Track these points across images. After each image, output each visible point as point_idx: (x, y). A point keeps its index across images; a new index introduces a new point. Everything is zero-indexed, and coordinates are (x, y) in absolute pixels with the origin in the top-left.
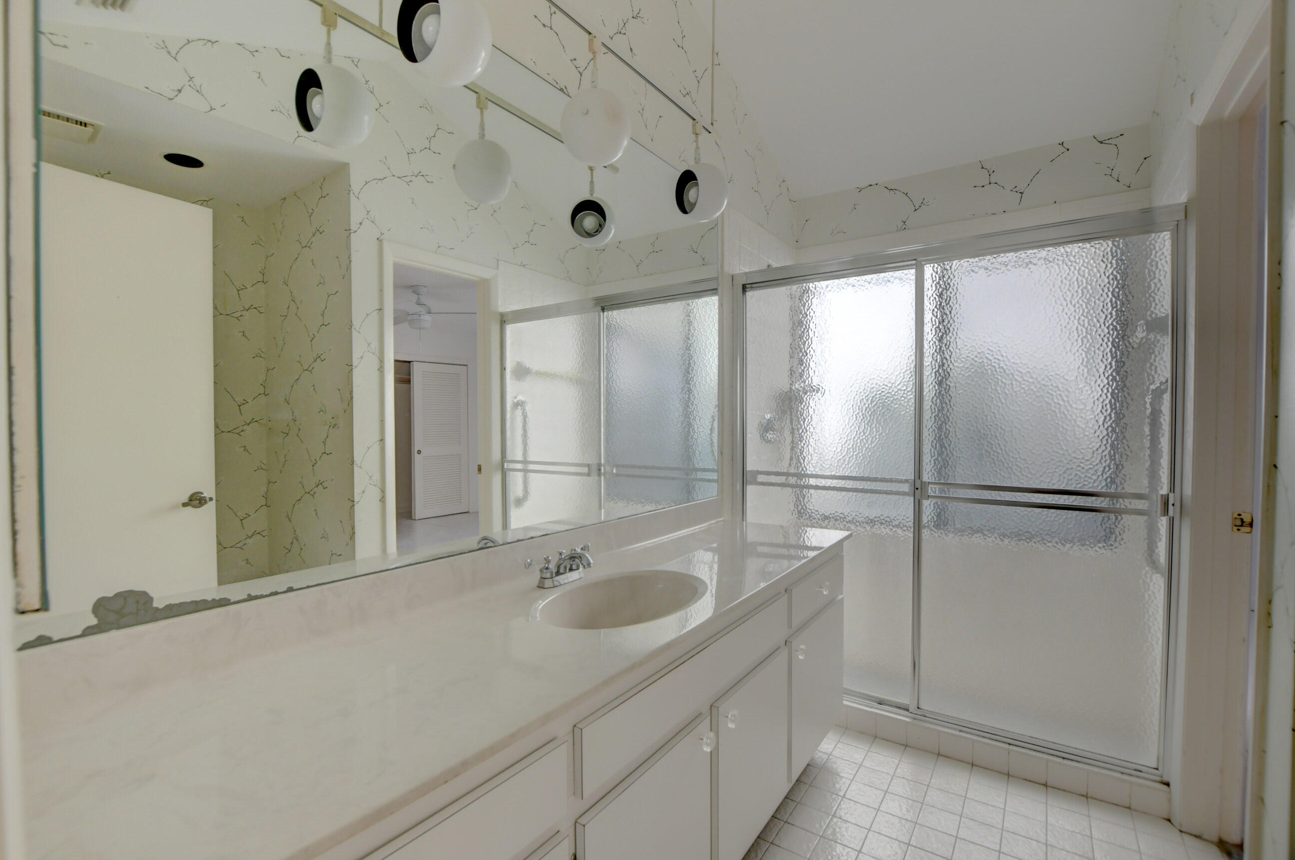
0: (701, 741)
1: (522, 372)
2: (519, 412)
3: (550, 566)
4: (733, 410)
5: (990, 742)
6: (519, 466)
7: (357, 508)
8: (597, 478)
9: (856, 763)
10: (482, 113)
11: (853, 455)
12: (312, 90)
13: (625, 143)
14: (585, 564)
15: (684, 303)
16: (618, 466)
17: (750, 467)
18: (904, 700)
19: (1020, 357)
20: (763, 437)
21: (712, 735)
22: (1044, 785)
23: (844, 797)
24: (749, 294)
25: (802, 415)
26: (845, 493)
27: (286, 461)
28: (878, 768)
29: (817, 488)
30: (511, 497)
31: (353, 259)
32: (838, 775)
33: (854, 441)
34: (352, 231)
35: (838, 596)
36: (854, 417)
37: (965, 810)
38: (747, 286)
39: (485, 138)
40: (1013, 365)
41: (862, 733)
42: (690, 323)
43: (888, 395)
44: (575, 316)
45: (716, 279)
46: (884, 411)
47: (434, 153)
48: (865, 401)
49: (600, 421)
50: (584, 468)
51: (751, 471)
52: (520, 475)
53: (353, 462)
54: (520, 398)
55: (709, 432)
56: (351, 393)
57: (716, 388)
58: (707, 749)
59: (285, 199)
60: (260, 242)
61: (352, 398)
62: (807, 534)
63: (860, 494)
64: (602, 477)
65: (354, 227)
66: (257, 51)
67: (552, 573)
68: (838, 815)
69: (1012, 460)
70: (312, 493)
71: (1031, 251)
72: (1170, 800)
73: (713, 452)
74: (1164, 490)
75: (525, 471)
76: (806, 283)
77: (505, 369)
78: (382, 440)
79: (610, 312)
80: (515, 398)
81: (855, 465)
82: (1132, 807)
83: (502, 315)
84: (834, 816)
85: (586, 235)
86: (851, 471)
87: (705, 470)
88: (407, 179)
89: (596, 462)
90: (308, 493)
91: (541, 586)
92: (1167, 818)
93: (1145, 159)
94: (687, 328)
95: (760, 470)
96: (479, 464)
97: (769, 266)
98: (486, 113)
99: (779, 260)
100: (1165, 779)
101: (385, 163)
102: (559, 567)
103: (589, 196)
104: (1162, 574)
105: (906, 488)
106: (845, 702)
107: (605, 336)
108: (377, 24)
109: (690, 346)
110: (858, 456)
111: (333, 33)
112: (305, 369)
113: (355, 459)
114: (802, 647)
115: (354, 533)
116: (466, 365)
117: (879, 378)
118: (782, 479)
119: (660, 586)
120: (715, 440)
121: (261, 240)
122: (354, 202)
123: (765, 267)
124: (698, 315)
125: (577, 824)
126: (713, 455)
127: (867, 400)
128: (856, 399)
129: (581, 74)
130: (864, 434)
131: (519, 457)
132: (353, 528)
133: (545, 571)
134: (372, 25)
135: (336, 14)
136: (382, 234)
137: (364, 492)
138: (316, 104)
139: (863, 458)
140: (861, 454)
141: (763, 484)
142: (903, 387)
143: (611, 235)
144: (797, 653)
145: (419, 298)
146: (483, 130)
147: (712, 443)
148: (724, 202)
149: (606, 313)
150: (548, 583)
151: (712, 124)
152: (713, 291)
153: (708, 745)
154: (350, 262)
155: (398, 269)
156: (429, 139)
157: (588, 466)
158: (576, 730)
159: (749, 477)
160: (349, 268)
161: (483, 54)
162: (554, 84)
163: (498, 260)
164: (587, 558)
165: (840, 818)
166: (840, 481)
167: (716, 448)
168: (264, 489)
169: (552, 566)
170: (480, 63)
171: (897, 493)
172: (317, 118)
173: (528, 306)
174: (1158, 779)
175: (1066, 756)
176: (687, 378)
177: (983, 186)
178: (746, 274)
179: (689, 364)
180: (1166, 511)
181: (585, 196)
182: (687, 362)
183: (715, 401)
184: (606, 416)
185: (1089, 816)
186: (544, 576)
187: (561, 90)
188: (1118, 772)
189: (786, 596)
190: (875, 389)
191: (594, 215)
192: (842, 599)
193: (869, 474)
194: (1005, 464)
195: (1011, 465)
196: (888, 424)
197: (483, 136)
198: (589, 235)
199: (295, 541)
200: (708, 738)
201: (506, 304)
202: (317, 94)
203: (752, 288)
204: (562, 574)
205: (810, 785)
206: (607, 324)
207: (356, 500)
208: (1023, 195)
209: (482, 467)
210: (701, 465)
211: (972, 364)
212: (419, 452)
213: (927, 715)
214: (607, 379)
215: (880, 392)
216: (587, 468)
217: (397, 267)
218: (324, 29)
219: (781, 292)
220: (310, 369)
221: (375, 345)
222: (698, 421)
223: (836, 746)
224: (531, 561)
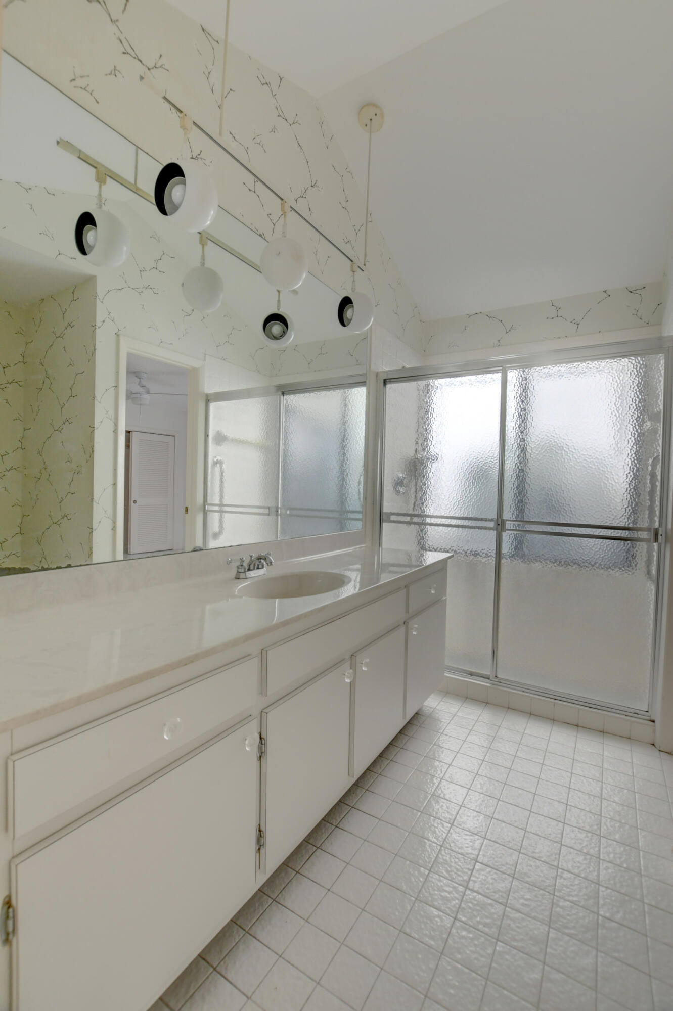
0: (344, 676)
1: (221, 439)
2: (217, 469)
3: (244, 564)
4: (375, 469)
5: (541, 697)
6: (217, 508)
7: (94, 533)
8: (275, 517)
9: (451, 713)
10: (203, 248)
11: (456, 502)
12: (88, 226)
13: (304, 276)
14: (268, 562)
15: (342, 391)
16: (291, 509)
17: (385, 510)
18: (487, 672)
19: (568, 436)
20: (395, 488)
21: (351, 671)
22: (576, 726)
23: (442, 733)
24: (388, 386)
25: (423, 473)
26: (450, 528)
27: (38, 499)
28: (466, 716)
29: (431, 524)
30: (210, 532)
31: (97, 347)
32: (439, 720)
33: (457, 492)
34: (97, 327)
35: (442, 597)
36: (458, 475)
37: (522, 741)
38: (387, 380)
39: (205, 266)
40: (563, 441)
41: (458, 695)
42: (346, 405)
43: (481, 460)
44: (262, 398)
45: (365, 374)
46: (478, 470)
47: (160, 271)
48: (465, 463)
49: (279, 476)
50: (266, 510)
51: (387, 513)
52: (217, 515)
53: (92, 500)
54: (219, 458)
55: (357, 484)
56: (93, 447)
57: (363, 453)
58: (348, 681)
59: (43, 300)
60: (22, 332)
61: (93, 452)
62: (424, 557)
63: (461, 529)
64: (279, 517)
65: (98, 324)
66: (30, 189)
67: (245, 569)
68: (437, 743)
69: (560, 504)
70: (58, 523)
71: (576, 364)
72: (654, 731)
73: (359, 498)
74: (657, 525)
75: (221, 512)
76: (428, 380)
77: (208, 436)
78: (115, 484)
79: (288, 396)
80: (216, 457)
81: (458, 508)
82: (631, 737)
83: (207, 395)
84: (435, 744)
85: (273, 338)
86: (455, 513)
87: (353, 512)
88: (139, 290)
89: (274, 506)
90: (55, 523)
91: (237, 578)
92: (652, 743)
93: (659, 305)
94: (344, 409)
95: (392, 512)
96: (187, 506)
97: (403, 367)
98: (206, 248)
99: (410, 363)
100: (653, 718)
101: (123, 277)
102: (249, 566)
103: (276, 310)
104: (653, 581)
105: (492, 524)
106: (445, 674)
107: (284, 414)
108: (133, 181)
109: (346, 422)
110: (460, 502)
111: (103, 187)
112: (56, 429)
113: (94, 497)
114: (416, 626)
115: (92, 553)
116: (174, 436)
117: (491, 462)
118: (408, 519)
119: (320, 581)
120: (362, 491)
121: (23, 330)
122: (99, 306)
123: (401, 367)
124: (351, 400)
125: (263, 713)
126: (360, 501)
127: (467, 463)
128: (459, 462)
129: (274, 225)
130: (465, 487)
131: (217, 502)
132: (91, 549)
133: (240, 567)
134: (130, 183)
135: (106, 174)
136: (119, 330)
137: (100, 522)
138: (90, 236)
139: (464, 504)
140: (462, 501)
141: (394, 522)
142: (491, 454)
143: (292, 339)
144: (412, 630)
145: (140, 382)
146: (204, 260)
147: (359, 492)
148: (371, 320)
149: (285, 397)
150: (242, 575)
151: (365, 265)
152: (362, 383)
153: (348, 678)
154: (95, 350)
155: (132, 358)
156: (157, 261)
157: (269, 508)
158: (263, 653)
159: (385, 517)
160: (93, 354)
161: (212, 212)
162: (256, 231)
163: (205, 355)
164: (270, 560)
165: (439, 746)
166: (447, 520)
167: (362, 496)
168: (19, 520)
169: (245, 564)
170: (210, 218)
171: (486, 528)
172: (90, 246)
173: (226, 390)
174: (648, 718)
175: (591, 706)
176: (343, 445)
177: (553, 318)
178: (387, 372)
179: (345, 435)
180: (656, 540)
181: (274, 311)
182: (343, 434)
183: (362, 463)
184: (283, 472)
185: (603, 744)
186: (240, 570)
187: (260, 235)
188: (624, 715)
189: (405, 590)
190: (472, 456)
191: (279, 324)
192: (446, 599)
193: (467, 515)
194: (557, 508)
195: (560, 509)
196: (481, 480)
197: (203, 264)
198: (275, 338)
199: (43, 559)
200: (348, 673)
201: (210, 386)
202: (91, 229)
203: (390, 382)
204: (252, 570)
205: (420, 727)
206: (285, 405)
207: (94, 528)
208: (579, 326)
209: (189, 508)
210: (351, 508)
211: (536, 439)
212: (135, 502)
213: (502, 681)
214: (285, 445)
215: (476, 457)
216: (268, 510)
217: (130, 356)
218: (97, 185)
219: (411, 386)
220: (60, 430)
221: (111, 413)
222: (349, 476)
223: (439, 703)
224: (231, 560)
